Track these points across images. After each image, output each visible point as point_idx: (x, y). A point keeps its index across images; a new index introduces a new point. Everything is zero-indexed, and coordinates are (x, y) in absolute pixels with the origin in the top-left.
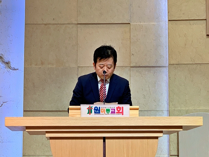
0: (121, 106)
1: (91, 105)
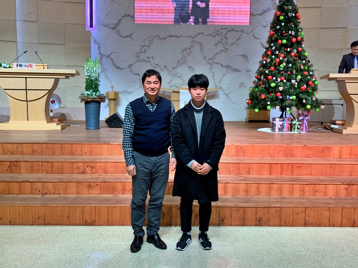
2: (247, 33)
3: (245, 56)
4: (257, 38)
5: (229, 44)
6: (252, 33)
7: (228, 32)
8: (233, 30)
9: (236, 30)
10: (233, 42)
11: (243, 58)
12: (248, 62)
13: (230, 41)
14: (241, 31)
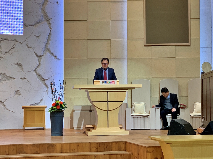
0: (114, 81)
1: (103, 81)
2: (21, 43)
3: (19, 64)
4: (30, 48)
5: (3, 53)
6: (25, 43)
7: (1, 41)
8: (6, 39)
9: (9, 39)
10: (7, 51)
11: (17, 66)
12: (22, 70)
13: (3, 50)
14: (15, 40)
